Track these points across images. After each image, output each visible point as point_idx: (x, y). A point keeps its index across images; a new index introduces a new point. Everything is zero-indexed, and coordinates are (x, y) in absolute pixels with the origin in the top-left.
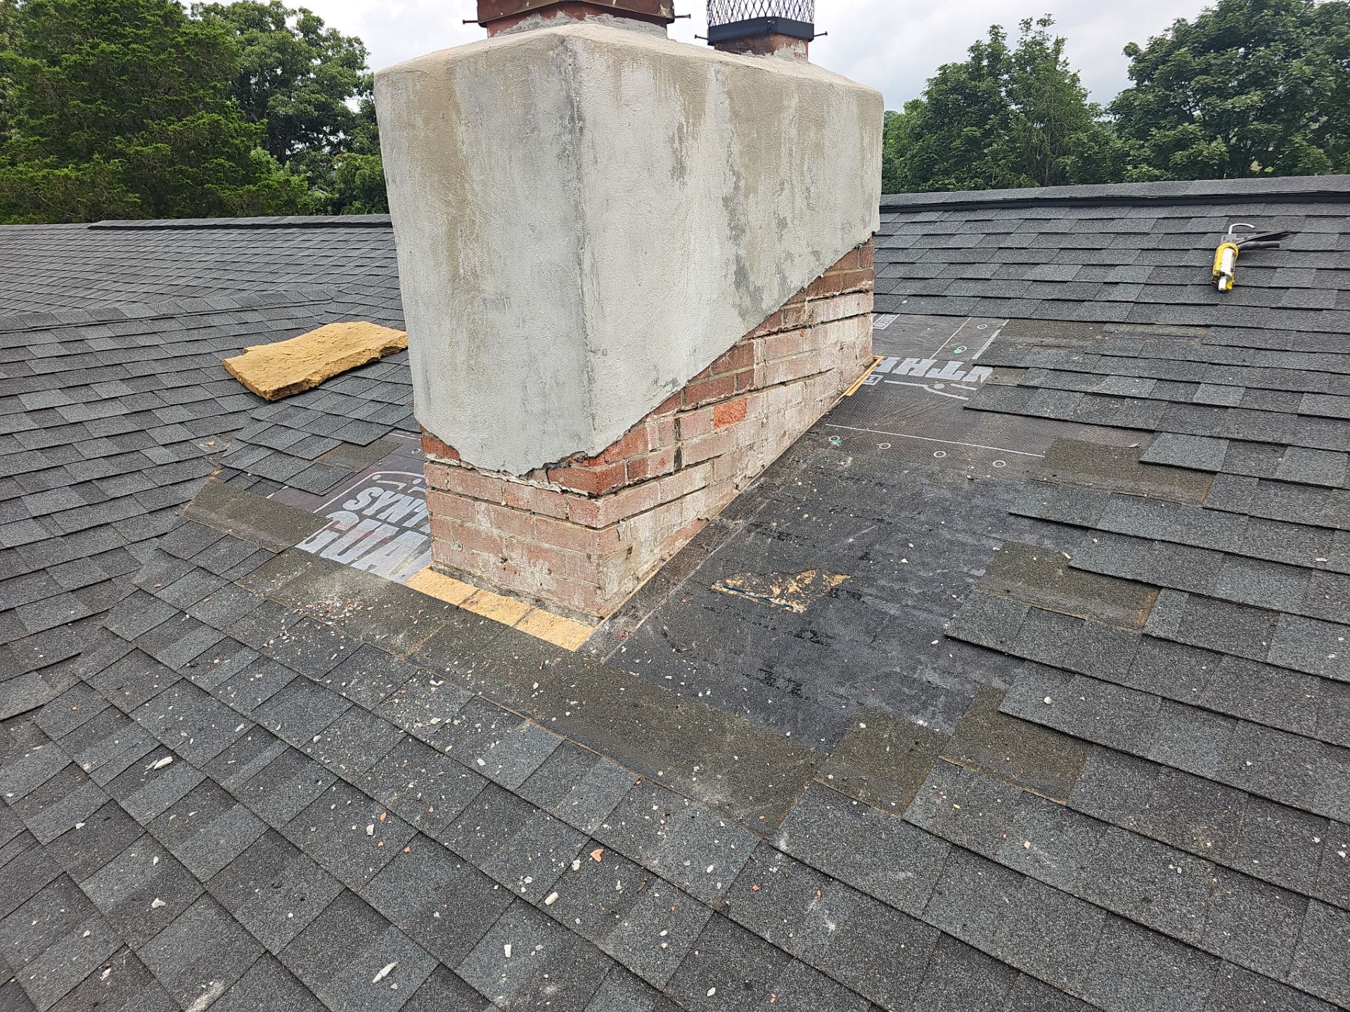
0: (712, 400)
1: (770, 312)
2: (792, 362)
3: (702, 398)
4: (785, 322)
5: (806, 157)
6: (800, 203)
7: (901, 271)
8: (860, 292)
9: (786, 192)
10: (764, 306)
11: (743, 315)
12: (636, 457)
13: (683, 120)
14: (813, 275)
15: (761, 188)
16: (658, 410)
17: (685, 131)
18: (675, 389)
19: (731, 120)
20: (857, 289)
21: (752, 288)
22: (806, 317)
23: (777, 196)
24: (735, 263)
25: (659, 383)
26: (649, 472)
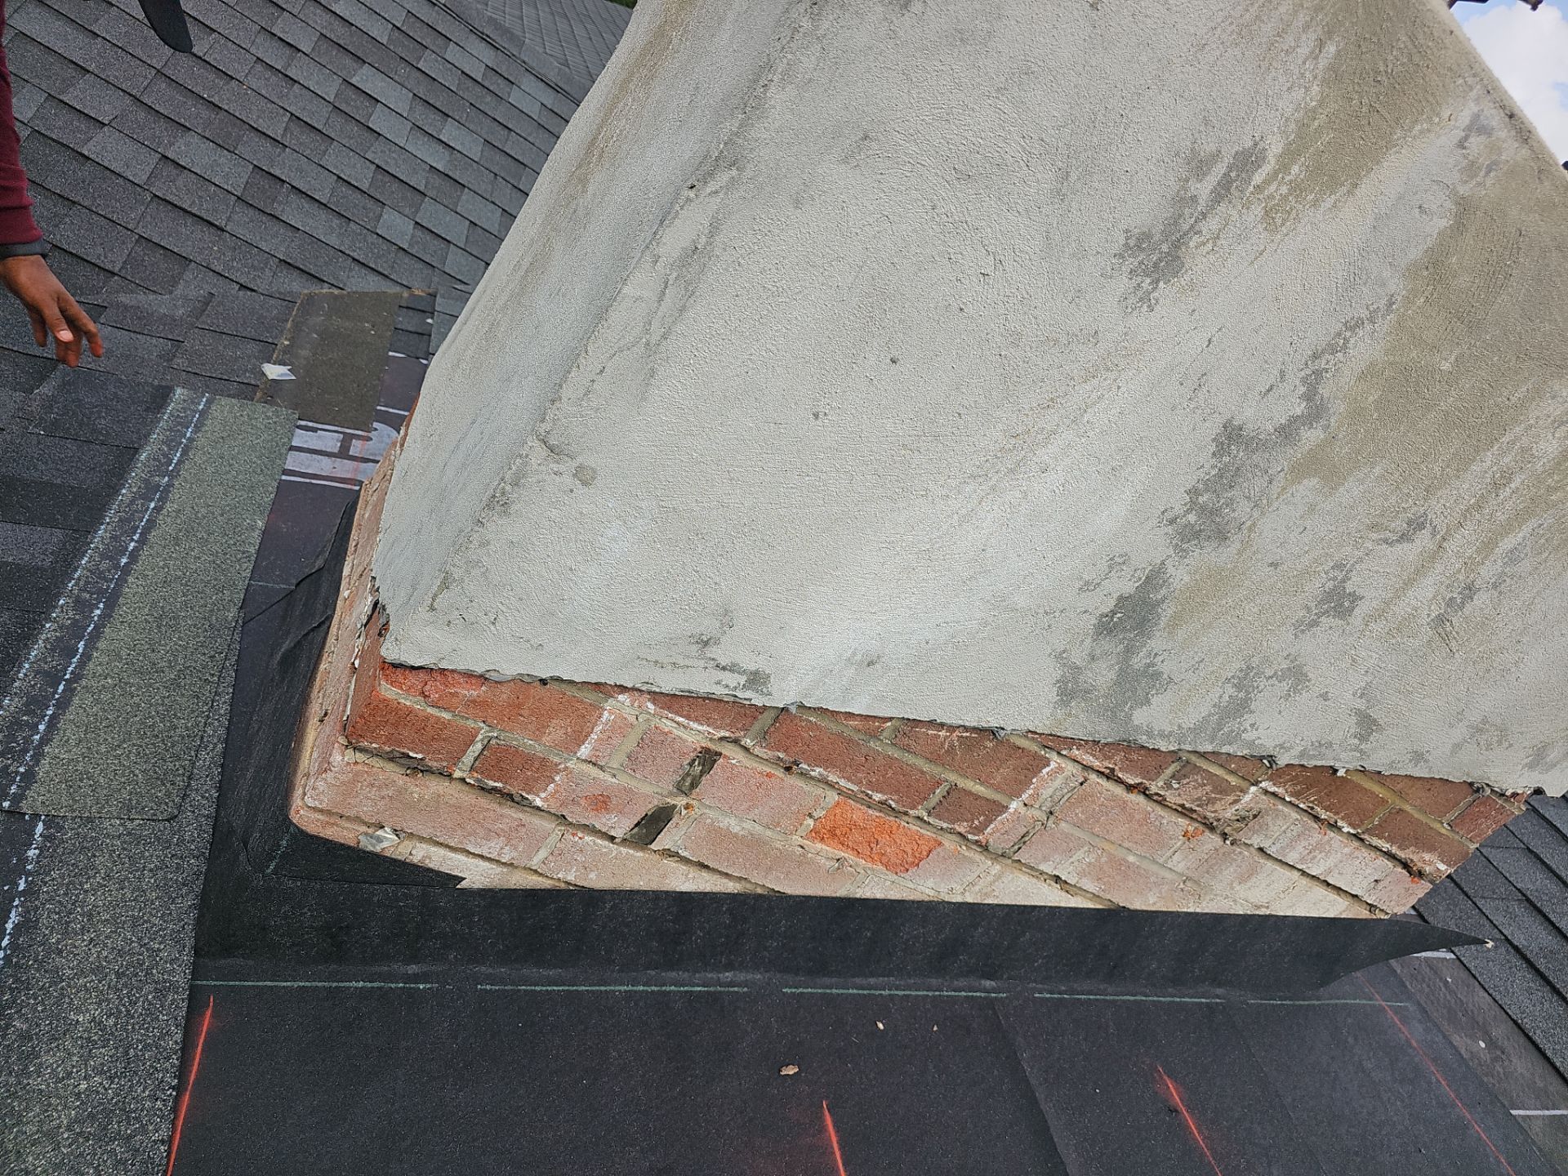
0: (843, 782)
1: (1143, 740)
2: (1119, 865)
3: (817, 761)
4: (1168, 786)
5: (1533, 523)
6: (1425, 596)
7: (1534, 882)
8: (1405, 865)
9: (1410, 552)
10: (1140, 717)
11: (1069, 691)
12: (525, 741)
13: (1275, 147)
14: (1322, 756)
15: (1351, 490)
16: (671, 701)
17: (1258, 178)
18: (748, 694)
19: (1412, 271)
20: (1401, 854)
21: (1138, 661)
22: (1229, 813)
23: (1380, 539)
24: (1140, 579)
25: (713, 652)
26: (543, 795)
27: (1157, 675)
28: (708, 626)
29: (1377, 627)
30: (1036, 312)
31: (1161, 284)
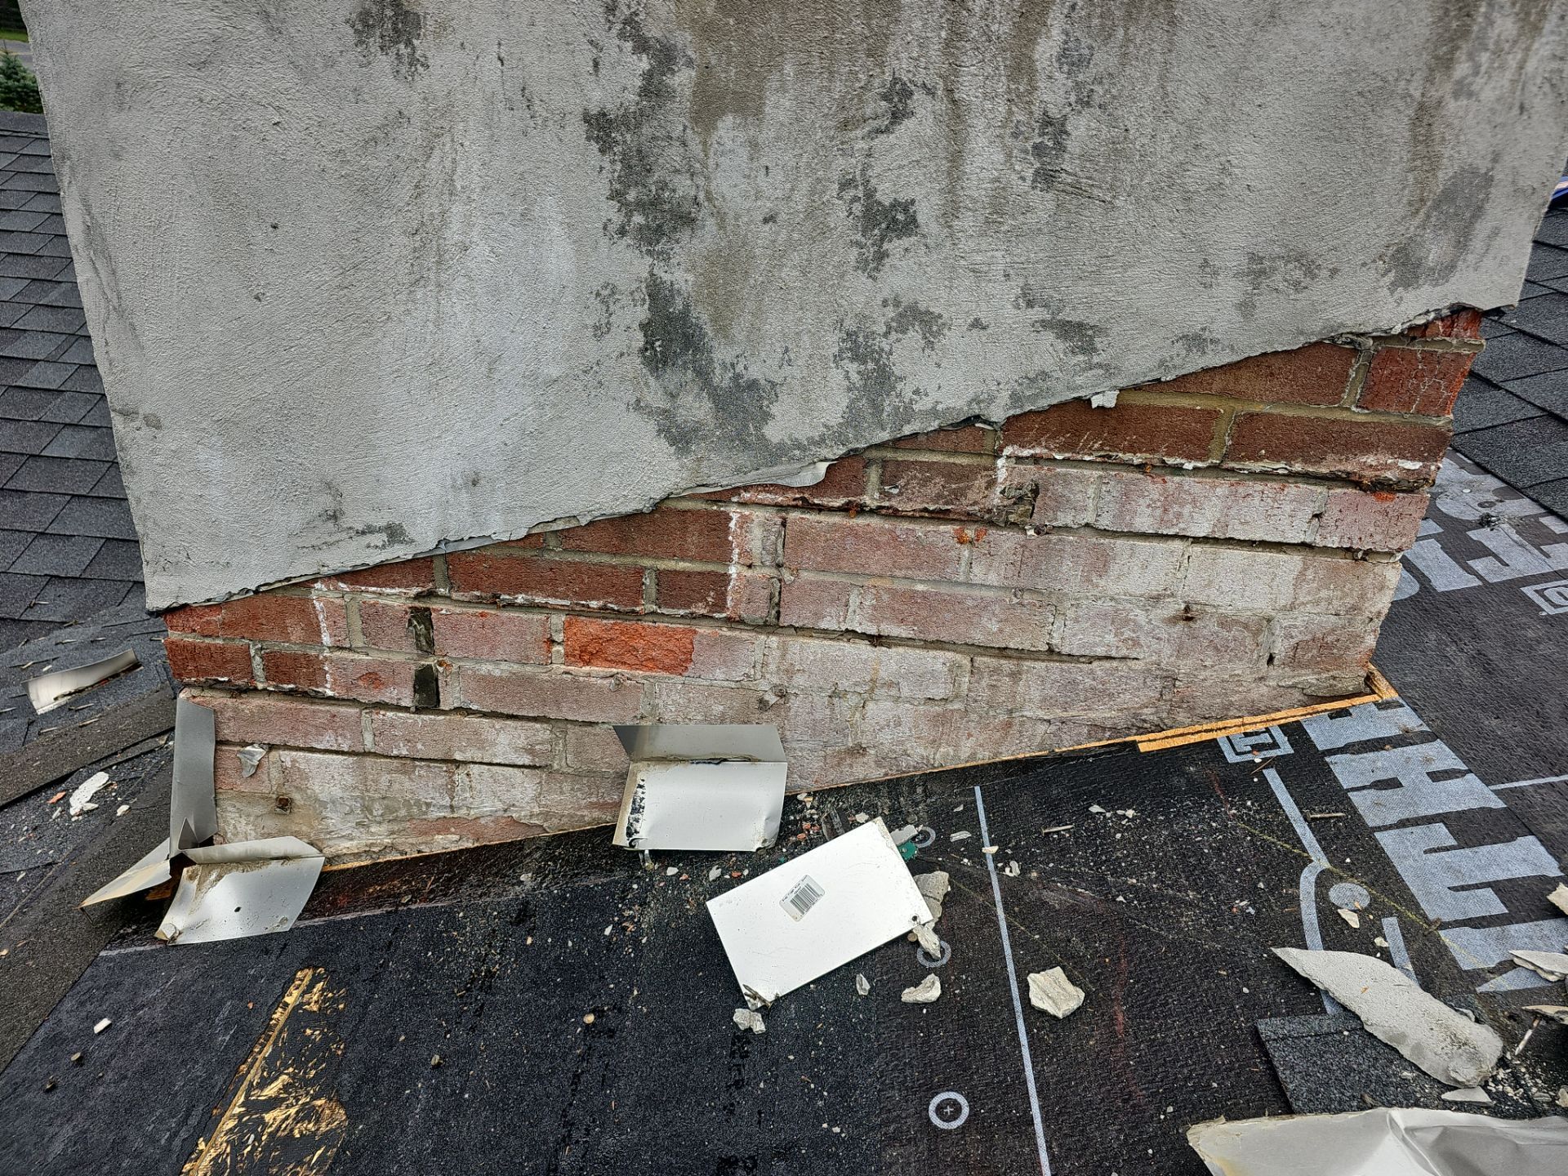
0: (551, 601)
1: (799, 456)
2: (912, 599)
3: (513, 589)
4: (887, 494)
5: (1059, 9)
9: (921, 126)
10: (774, 434)
12: (281, 645)
15: (781, 102)
20: (1321, 470)
21: (720, 379)
22: (996, 499)
23: (870, 132)
24: (644, 300)
25: (346, 522)
26: (328, 685)
27: (753, 385)
28: (326, 501)
29: (967, 222)
30: (338, 127)
31: (416, 42)
